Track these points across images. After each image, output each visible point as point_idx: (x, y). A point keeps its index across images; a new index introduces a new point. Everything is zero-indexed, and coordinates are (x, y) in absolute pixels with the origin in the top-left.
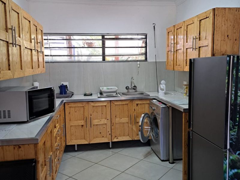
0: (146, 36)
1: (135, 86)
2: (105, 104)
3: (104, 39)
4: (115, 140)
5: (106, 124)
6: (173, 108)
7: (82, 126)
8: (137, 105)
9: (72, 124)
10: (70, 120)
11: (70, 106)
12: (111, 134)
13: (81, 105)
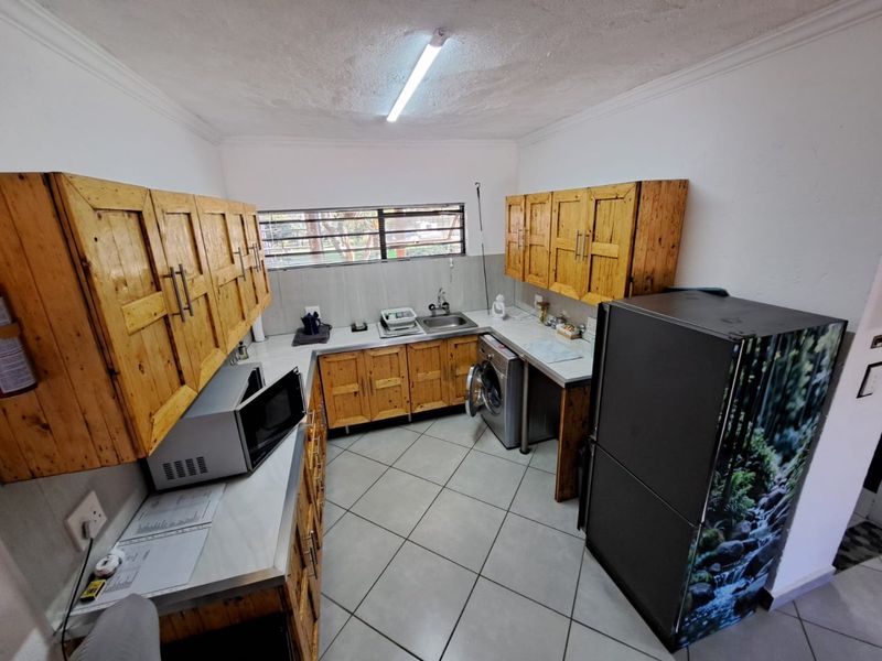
0: (463, 207)
1: (445, 304)
2: (395, 351)
3: (382, 216)
4: (418, 410)
5: (400, 386)
6: (531, 367)
7: (356, 393)
8: (456, 346)
9: (336, 393)
10: (332, 386)
11: (328, 360)
12: (410, 402)
13: (351, 357)
